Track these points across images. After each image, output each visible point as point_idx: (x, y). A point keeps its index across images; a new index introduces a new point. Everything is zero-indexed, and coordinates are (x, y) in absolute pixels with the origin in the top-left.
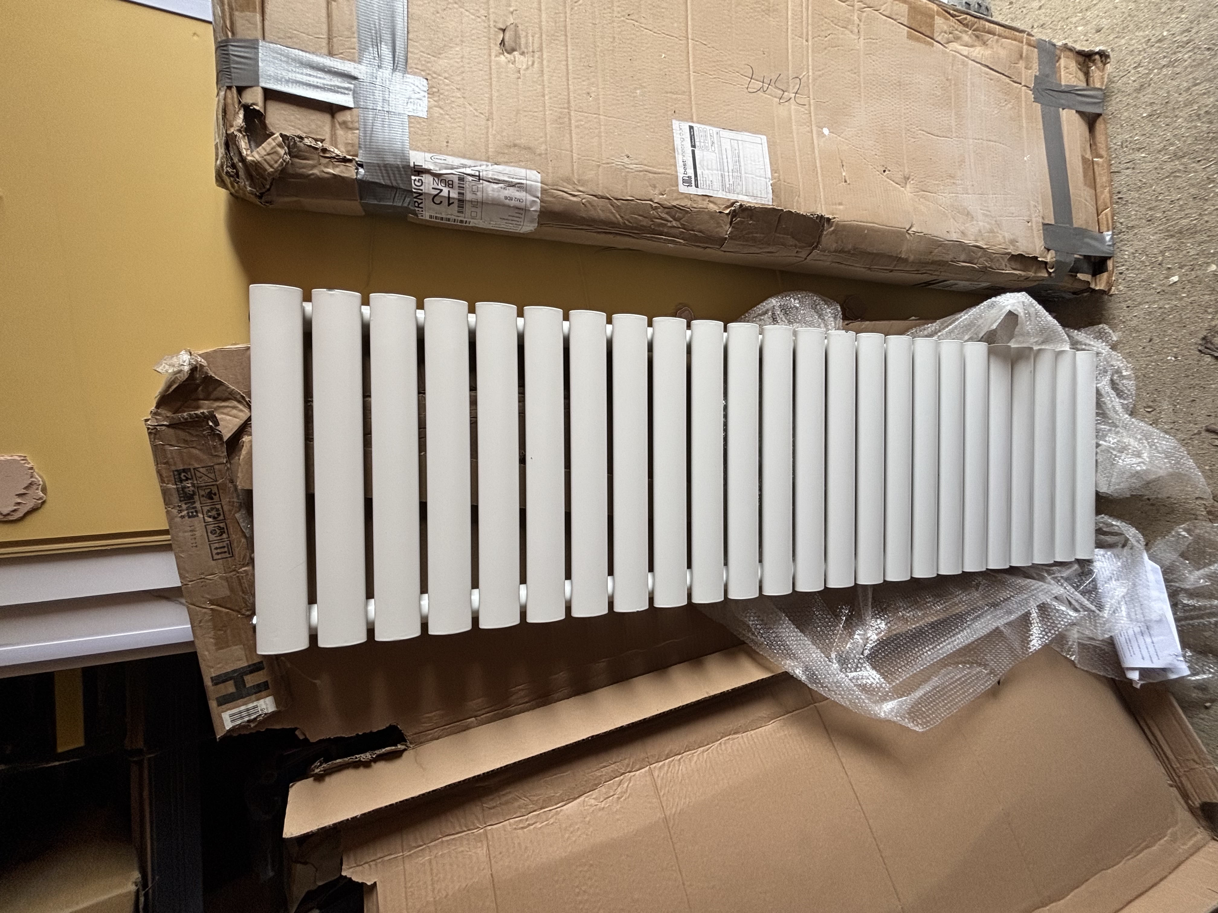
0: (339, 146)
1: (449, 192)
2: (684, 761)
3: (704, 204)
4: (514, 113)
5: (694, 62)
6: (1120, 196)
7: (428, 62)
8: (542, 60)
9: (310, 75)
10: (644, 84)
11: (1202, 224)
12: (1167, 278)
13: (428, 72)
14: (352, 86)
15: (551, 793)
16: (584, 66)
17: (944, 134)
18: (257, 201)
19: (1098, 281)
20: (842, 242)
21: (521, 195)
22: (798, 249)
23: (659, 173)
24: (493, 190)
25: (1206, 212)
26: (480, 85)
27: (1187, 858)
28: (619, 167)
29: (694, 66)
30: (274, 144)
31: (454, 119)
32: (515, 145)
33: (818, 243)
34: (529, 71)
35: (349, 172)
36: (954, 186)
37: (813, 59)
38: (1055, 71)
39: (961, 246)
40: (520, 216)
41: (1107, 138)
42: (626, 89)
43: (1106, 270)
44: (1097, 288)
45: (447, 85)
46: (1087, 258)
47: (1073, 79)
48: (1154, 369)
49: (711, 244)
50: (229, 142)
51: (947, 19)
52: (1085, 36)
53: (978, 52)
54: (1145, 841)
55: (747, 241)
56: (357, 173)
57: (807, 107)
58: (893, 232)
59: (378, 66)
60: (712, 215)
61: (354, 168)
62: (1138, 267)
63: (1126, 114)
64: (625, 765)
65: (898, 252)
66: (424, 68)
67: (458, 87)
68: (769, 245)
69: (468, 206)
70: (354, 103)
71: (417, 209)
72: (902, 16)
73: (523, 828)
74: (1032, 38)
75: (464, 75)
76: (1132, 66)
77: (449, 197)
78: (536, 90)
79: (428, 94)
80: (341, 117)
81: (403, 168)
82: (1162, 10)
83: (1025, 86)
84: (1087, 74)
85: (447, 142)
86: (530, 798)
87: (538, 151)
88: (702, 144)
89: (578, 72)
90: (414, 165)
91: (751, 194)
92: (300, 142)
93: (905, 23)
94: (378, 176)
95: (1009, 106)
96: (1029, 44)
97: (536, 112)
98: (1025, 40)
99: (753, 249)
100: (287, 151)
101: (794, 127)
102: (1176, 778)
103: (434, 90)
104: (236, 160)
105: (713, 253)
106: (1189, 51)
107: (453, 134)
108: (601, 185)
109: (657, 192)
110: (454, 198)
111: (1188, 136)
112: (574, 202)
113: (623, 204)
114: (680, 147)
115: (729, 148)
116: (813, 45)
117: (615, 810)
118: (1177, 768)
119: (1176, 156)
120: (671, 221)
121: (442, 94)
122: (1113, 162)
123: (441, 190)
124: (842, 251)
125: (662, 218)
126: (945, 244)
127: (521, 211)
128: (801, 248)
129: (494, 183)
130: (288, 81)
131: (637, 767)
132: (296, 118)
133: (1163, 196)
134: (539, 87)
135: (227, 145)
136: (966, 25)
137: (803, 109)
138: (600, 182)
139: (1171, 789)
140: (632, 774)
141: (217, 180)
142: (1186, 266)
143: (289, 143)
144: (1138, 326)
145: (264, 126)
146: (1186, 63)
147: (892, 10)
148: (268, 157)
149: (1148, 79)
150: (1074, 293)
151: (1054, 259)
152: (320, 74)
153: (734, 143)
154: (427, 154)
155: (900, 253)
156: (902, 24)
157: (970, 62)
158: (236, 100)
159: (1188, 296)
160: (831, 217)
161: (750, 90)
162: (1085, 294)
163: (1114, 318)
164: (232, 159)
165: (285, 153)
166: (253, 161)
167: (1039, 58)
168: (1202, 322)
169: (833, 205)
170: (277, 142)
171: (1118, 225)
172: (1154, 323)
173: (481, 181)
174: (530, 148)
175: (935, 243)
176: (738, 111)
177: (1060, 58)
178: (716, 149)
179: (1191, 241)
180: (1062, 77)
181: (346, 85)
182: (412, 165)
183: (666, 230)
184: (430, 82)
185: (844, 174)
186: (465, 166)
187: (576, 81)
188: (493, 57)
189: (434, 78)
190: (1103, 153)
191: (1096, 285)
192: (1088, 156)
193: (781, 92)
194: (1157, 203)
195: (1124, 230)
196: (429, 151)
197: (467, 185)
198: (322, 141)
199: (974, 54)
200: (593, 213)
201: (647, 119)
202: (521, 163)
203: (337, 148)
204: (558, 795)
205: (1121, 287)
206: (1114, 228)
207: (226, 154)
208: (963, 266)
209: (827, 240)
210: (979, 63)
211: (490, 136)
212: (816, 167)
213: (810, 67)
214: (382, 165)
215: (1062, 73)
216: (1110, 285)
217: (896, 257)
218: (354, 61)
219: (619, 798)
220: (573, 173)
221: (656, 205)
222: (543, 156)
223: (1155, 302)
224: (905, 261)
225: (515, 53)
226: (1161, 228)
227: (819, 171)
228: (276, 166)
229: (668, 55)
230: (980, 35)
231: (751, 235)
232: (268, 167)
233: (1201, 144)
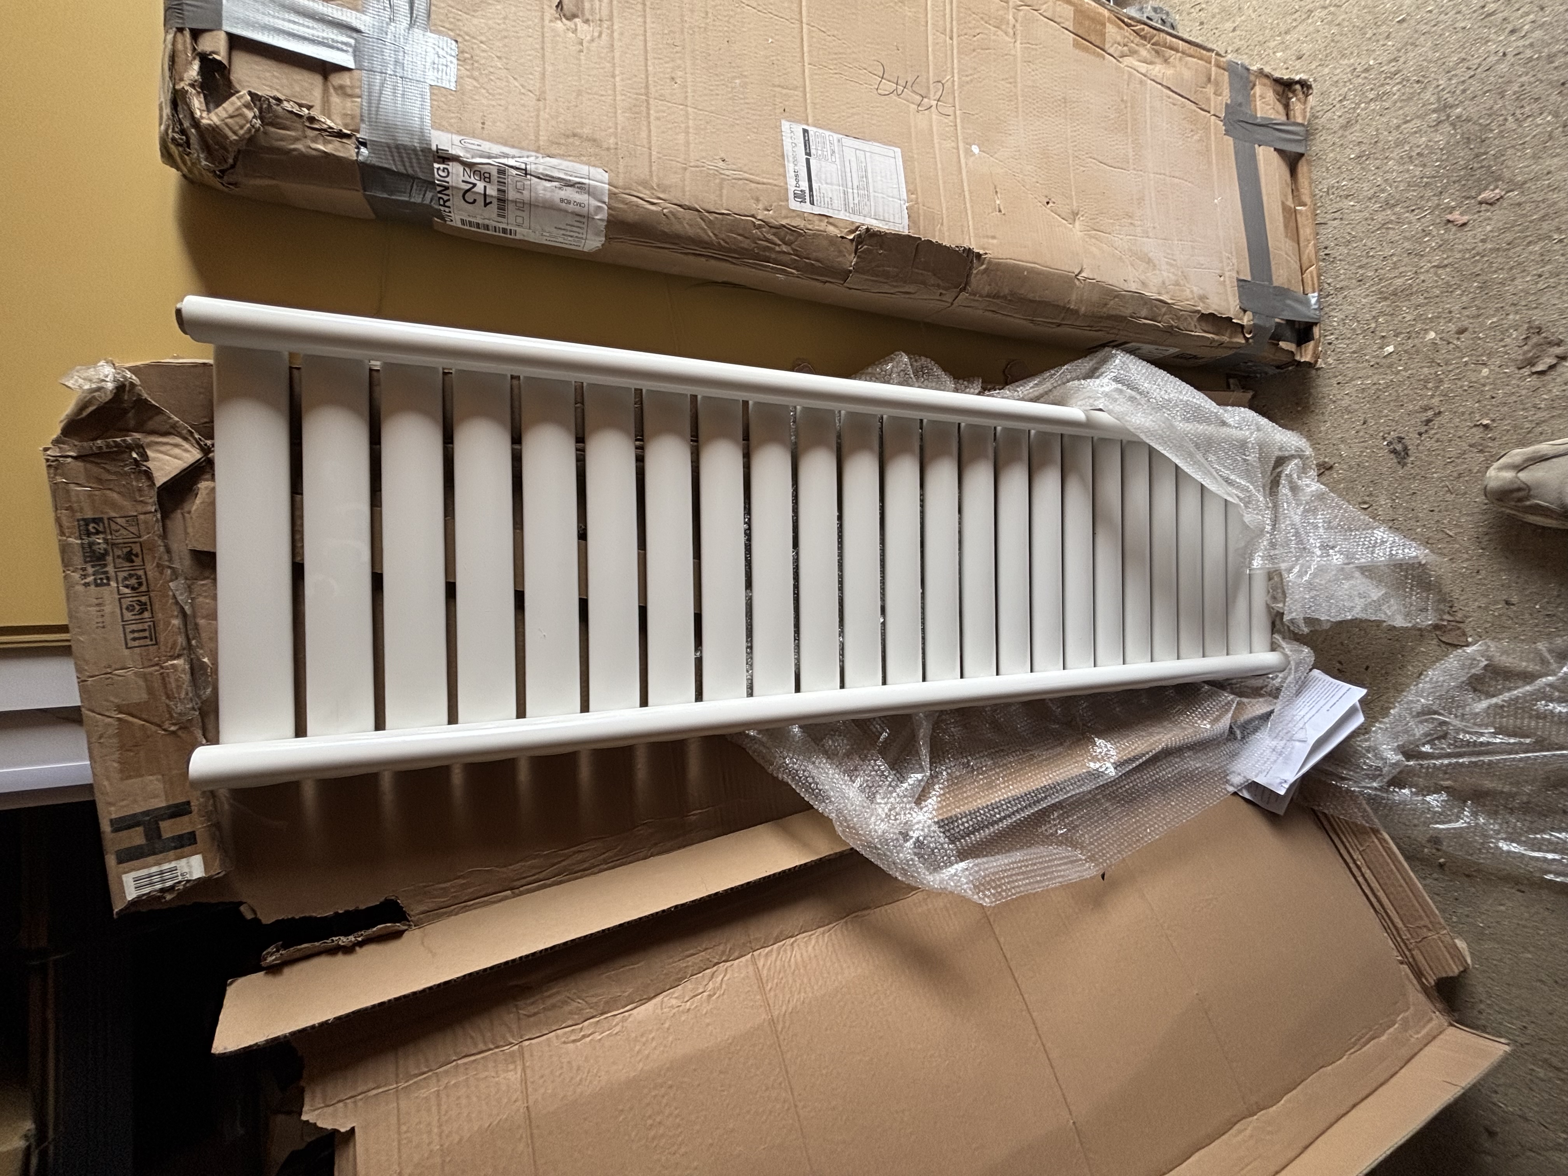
0: (334, 117)
1: (485, 187)
2: (798, 945)
3: (822, 226)
4: (574, 94)
5: (810, 51)
6: (1327, 252)
7: (458, 20)
8: (612, 32)
9: (294, 22)
10: (746, 73)
11: (1418, 284)
12: (1382, 348)
13: (458, 32)
14: (352, 42)
15: (616, 991)
16: (667, 44)
17: (1119, 165)
18: (216, 183)
19: (1303, 350)
20: (997, 285)
21: (582, 198)
22: (941, 291)
23: (764, 184)
24: (545, 189)
25: (1422, 270)
26: (529, 55)
27: (1421, 1049)
28: (711, 172)
29: (811, 56)
30: (239, 104)
31: (493, 95)
32: (574, 135)
33: (967, 284)
34: (594, 44)
35: (347, 151)
36: (1132, 227)
37: (959, 61)
38: (1249, 99)
39: (1141, 299)
40: (582, 225)
41: (1310, 184)
42: (722, 77)
43: (1313, 339)
44: (1302, 360)
45: (483, 51)
46: (1290, 323)
47: (1271, 111)
48: (1370, 457)
49: (833, 278)
50: (178, 100)
51: (1121, 28)
52: (1285, 63)
53: (1158, 70)
54: (1371, 1029)
55: (877, 276)
56: (358, 154)
57: (951, 118)
58: (1060, 276)
59: (390, 19)
60: (832, 241)
61: (354, 146)
62: (1349, 336)
63: (1331, 155)
64: (719, 952)
65: (1066, 301)
66: (451, 27)
67: (499, 54)
68: (905, 282)
69: (511, 207)
70: (355, 62)
71: (442, 208)
72: (1067, 20)
73: (574, 1041)
74: (1222, 59)
75: (506, 40)
76: (1337, 99)
77: (485, 195)
78: (603, 68)
79: (458, 60)
80: (336, 79)
81: (422, 151)
82: (1367, 36)
83: (1214, 115)
84: (1287, 106)
85: (483, 123)
86: (587, 999)
87: (605, 145)
88: (820, 152)
89: (659, 51)
90: (438, 149)
91: (882, 218)
92: (278, 105)
93: (1071, 29)
94: (387, 159)
95: (1196, 137)
96: (1218, 66)
97: (602, 95)
98: (1213, 61)
99: (886, 288)
100: (257, 113)
101: (936, 141)
102: (1407, 953)
103: (466, 55)
104: (186, 124)
105: (834, 290)
106: (1398, 83)
107: (491, 113)
108: (688, 193)
109: (760, 206)
110: (492, 196)
111: (1400, 181)
112: (653, 211)
113: (716, 218)
114: (790, 154)
115: (853, 159)
116: (959, 44)
117: (705, 1011)
118: (1408, 939)
119: (1388, 205)
120: (779, 245)
121: (477, 62)
122: (1318, 212)
123: (475, 185)
124: (996, 296)
125: (767, 240)
126: (1124, 296)
127: (583, 218)
128: (946, 289)
129: (546, 180)
130: (265, 28)
131: (736, 954)
132: (274, 76)
133: (1374, 251)
134: (608, 65)
135: (174, 104)
136: (1144, 38)
137: (946, 121)
138: (687, 189)
139: (1401, 966)
140: (729, 964)
141: (162, 155)
142: (1402, 333)
143: (261, 105)
144: (1350, 405)
145: (229, 84)
146: (1396, 97)
147: (1054, 12)
148: (229, 121)
149: (1355, 115)
150: (1278, 367)
151: (1252, 323)
152: (310, 23)
153: (860, 154)
154: (454, 136)
155: (1069, 302)
156: (1067, 29)
157: (1149, 82)
158: (189, 46)
159: (1405, 370)
160: (981, 252)
161: (879, 91)
162: (1290, 368)
163: (1324, 397)
164: (181, 124)
165: (255, 117)
166: (210, 125)
167: (1231, 84)
168: (1421, 399)
169: (984, 237)
170: (243, 101)
171: (1326, 286)
172: (1368, 402)
173: (528, 177)
174: (595, 140)
175: (1111, 294)
176: (866, 116)
177: (1254, 85)
178: (838, 160)
179: (1407, 303)
180: (1258, 108)
181: (345, 39)
182: (434, 148)
183: (773, 256)
184: (460, 45)
185: (998, 202)
186: (506, 156)
187: (656, 61)
188: (547, 22)
189: (466, 41)
190: (1306, 199)
191: (1301, 356)
192: (1290, 203)
193: (919, 98)
194: (1369, 260)
195: (1332, 292)
196: (459, 133)
197: (509, 180)
198: (309, 108)
199: (1154, 73)
200: (677, 228)
201: (749, 116)
202: (582, 158)
203: (329, 118)
204: (626, 994)
205: (1330, 360)
206: (1321, 290)
207: (173, 116)
208: (1145, 324)
209: (977, 281)
210: (1160, 84)
211: (542, 121)
212: (963, 191)
213: (956, 71)
214: (392, 146)
215: (1258, 103)
216: (1316, 356)
217: (1064, 307)
218: (357, 10)
219: (710, 996)
220: (651, 176)
221: (760, 222)
222: (612, 151)
223: (1368, 377)
224: (1075, 312)
225: (577, 20)
226: (1374, 289)
227: (967, 196)
228: (241, 132)
229: (777, 40)
230: (1160, 51)
231: (881, 269)
232: (230, 134)
233: (1414, 190)
